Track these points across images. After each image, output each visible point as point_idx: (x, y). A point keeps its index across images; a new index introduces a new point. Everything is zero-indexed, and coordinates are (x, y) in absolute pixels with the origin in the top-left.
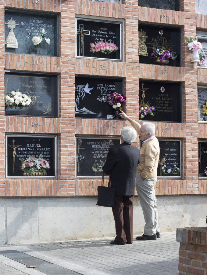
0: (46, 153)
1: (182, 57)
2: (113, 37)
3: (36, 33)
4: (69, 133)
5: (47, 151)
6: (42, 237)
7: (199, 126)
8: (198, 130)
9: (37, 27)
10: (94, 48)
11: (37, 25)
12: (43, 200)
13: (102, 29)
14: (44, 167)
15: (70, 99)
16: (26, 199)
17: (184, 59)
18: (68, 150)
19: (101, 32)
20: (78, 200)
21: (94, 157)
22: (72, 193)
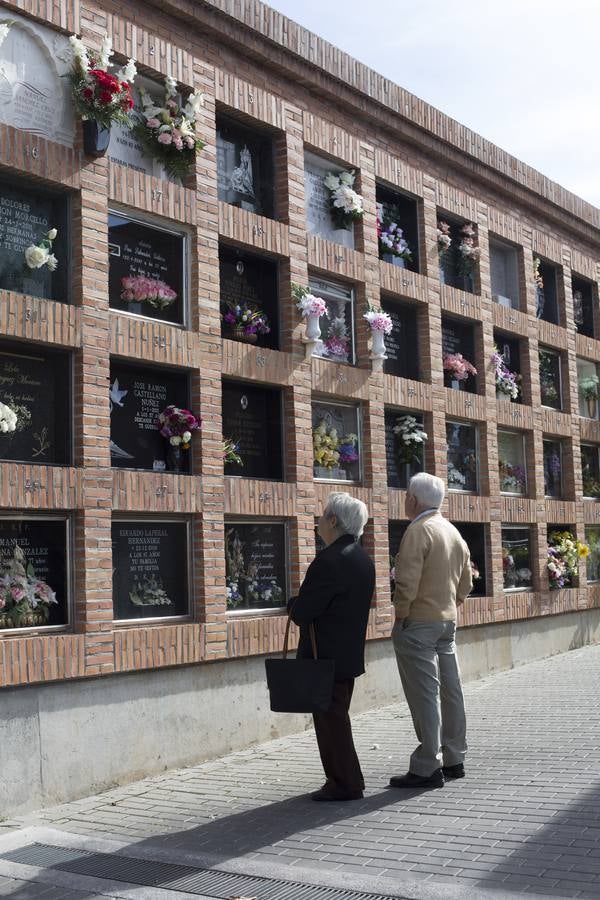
0: (40, 561)
1: (282, 331)
2: (162, 268)
3: (14, 235)
4: (99, 507)
5: (42, 557)
6: (49, 793)
7: (317, 489)
8: (314, 499)
9: (16, 219)
10: (133, 292)
11: (17, 214)
12: (47, 691)
13: (140, 244)
14: (47, 600)
15: (100, 420)
16: (13, 693)
17: (290, 334)
18: (99, 554)
19: (139, 253)
20: (115, 681)
21: (133, 569)
22: (109, 667)
